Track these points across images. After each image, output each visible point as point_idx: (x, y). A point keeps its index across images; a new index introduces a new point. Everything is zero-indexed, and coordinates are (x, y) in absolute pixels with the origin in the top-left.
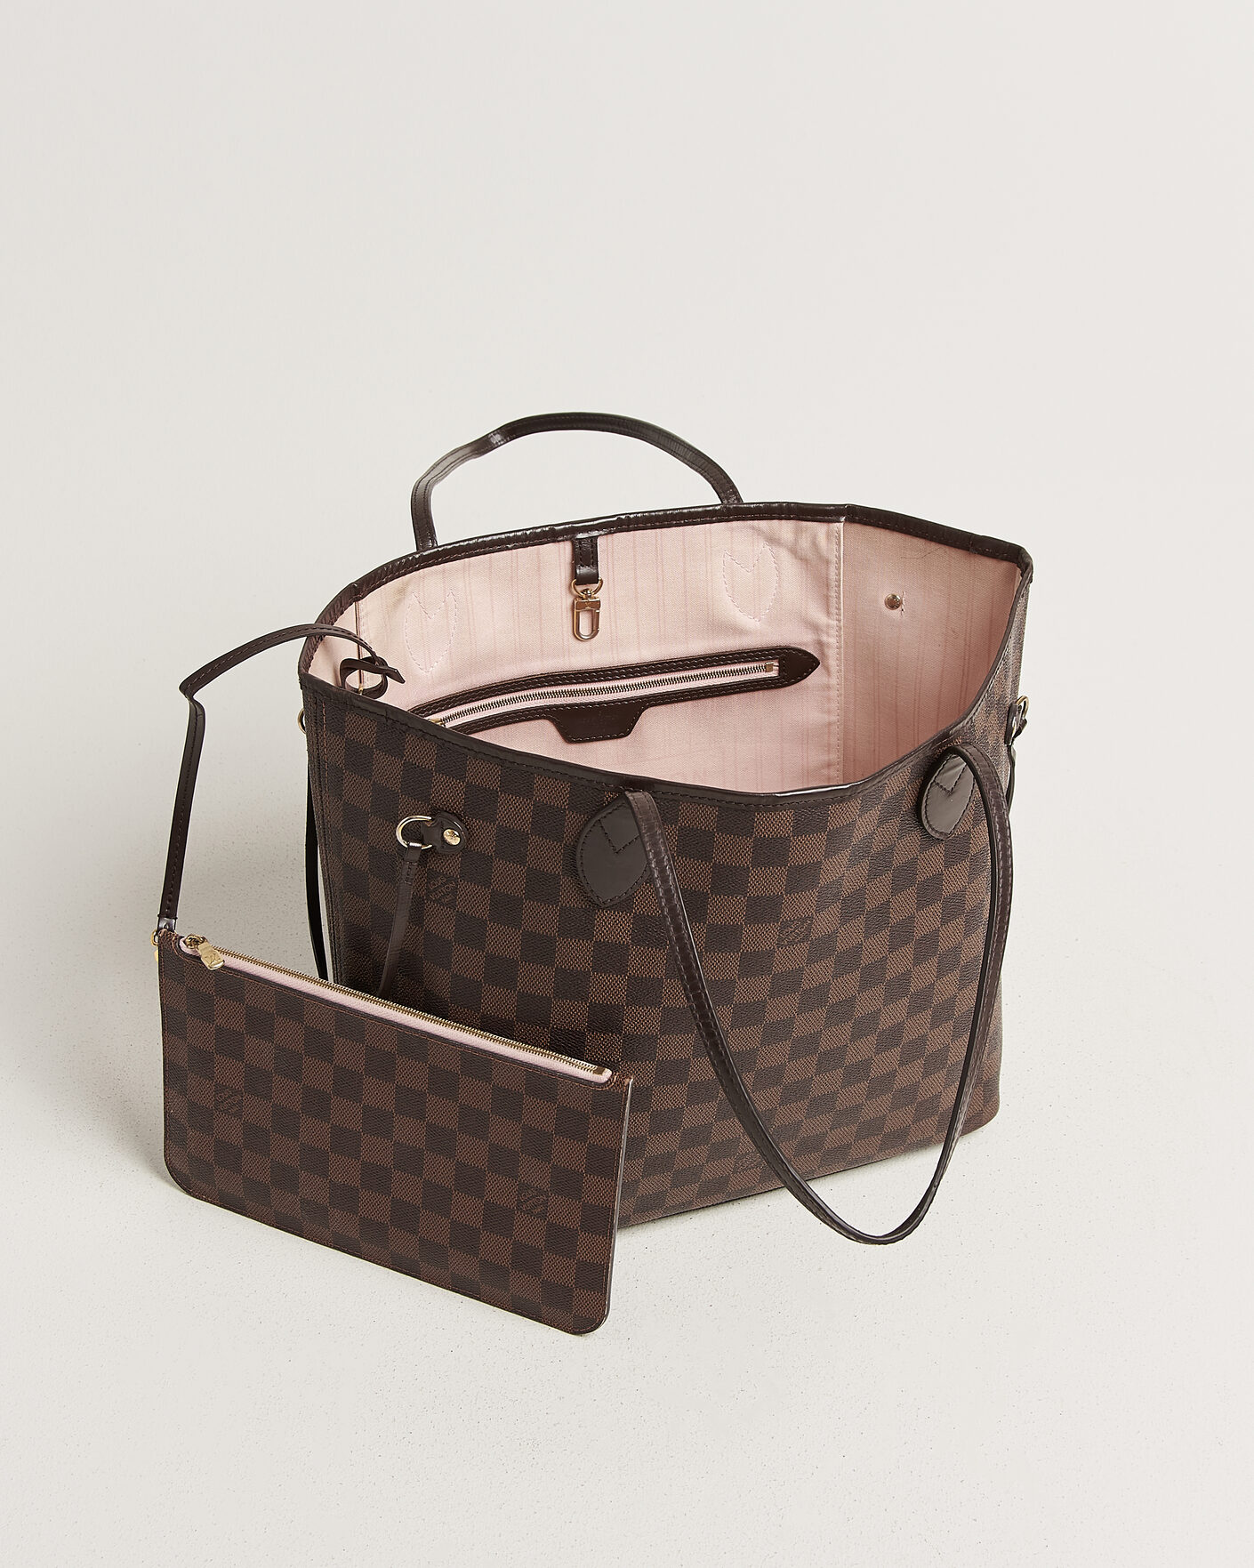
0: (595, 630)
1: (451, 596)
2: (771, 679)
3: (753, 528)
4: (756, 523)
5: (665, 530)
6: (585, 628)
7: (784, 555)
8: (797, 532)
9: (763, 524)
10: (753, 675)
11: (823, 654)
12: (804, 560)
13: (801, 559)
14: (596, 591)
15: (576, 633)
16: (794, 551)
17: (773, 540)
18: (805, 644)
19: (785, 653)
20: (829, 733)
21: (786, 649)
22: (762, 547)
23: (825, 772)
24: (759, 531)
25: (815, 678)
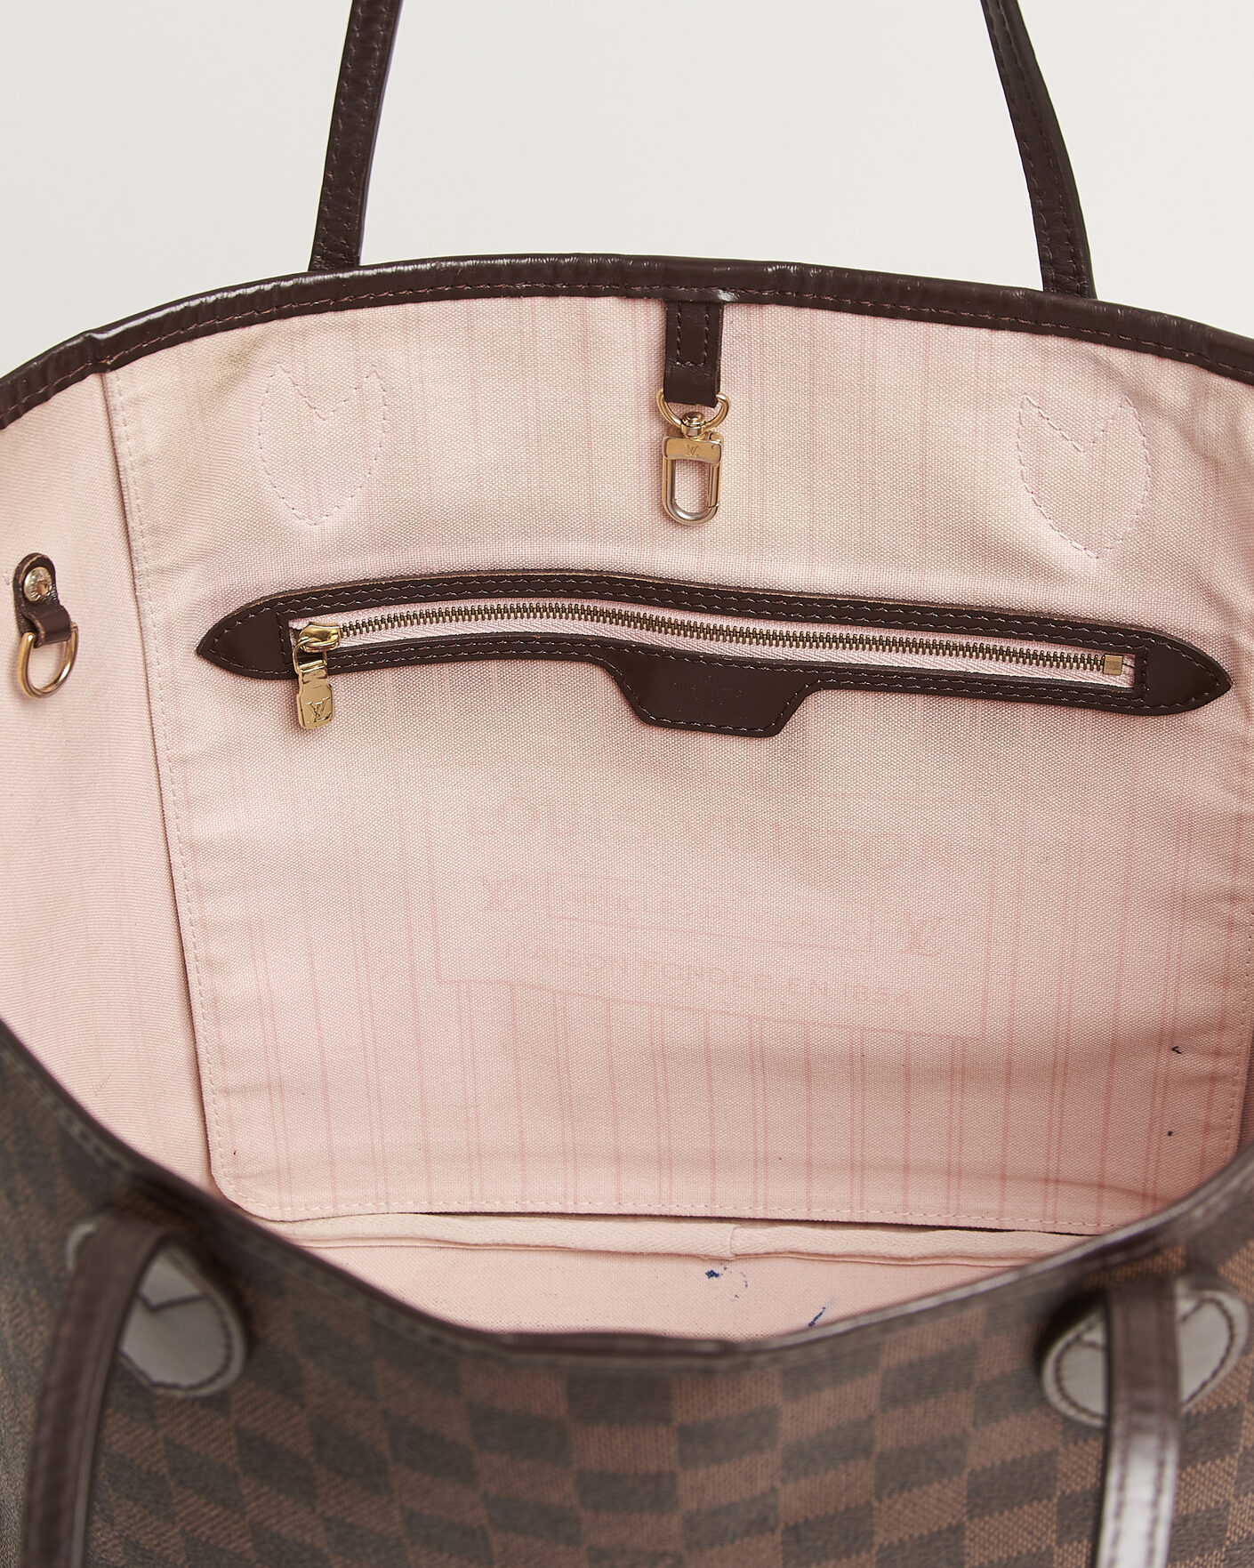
0: (708, 508)
1: (373, 378)
2: (1113, 692)
3: (1096, 360)
4: (1102, 351)
5: (882, 323)
6: (687, 495)
7: (1167, 434)
8: (1199, 395)
9: (1120, 359)
10: (1073, 672)
11: (1237, 666)
12: (1209, 460)
13: (1206, 457)
14: (715, 422)
15: (667, 508)
16: (1188, 435)
17: (1141, 399)
18: (1203, 638)
19: (1149, 644)
20: (1239, 835)
21: (1154, 637)
22: (1112, 405)
23: (1224, 908)
24: (1110, 372)
25: (1217, 715)
